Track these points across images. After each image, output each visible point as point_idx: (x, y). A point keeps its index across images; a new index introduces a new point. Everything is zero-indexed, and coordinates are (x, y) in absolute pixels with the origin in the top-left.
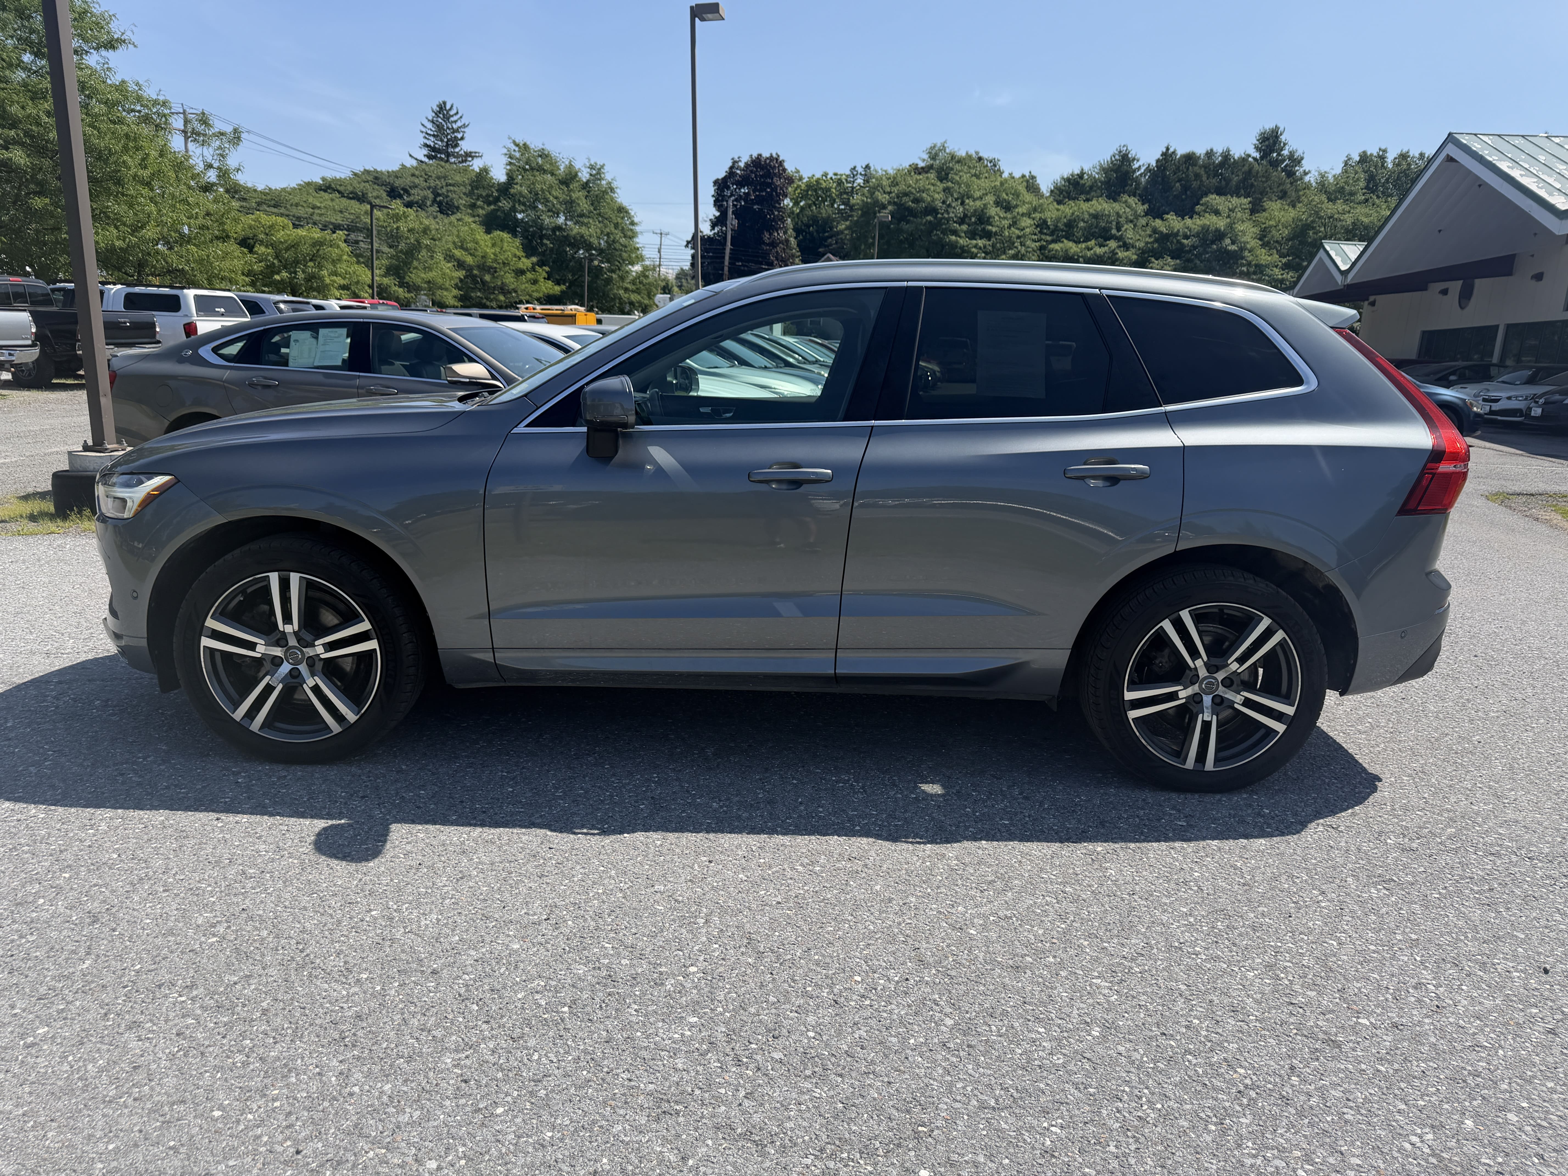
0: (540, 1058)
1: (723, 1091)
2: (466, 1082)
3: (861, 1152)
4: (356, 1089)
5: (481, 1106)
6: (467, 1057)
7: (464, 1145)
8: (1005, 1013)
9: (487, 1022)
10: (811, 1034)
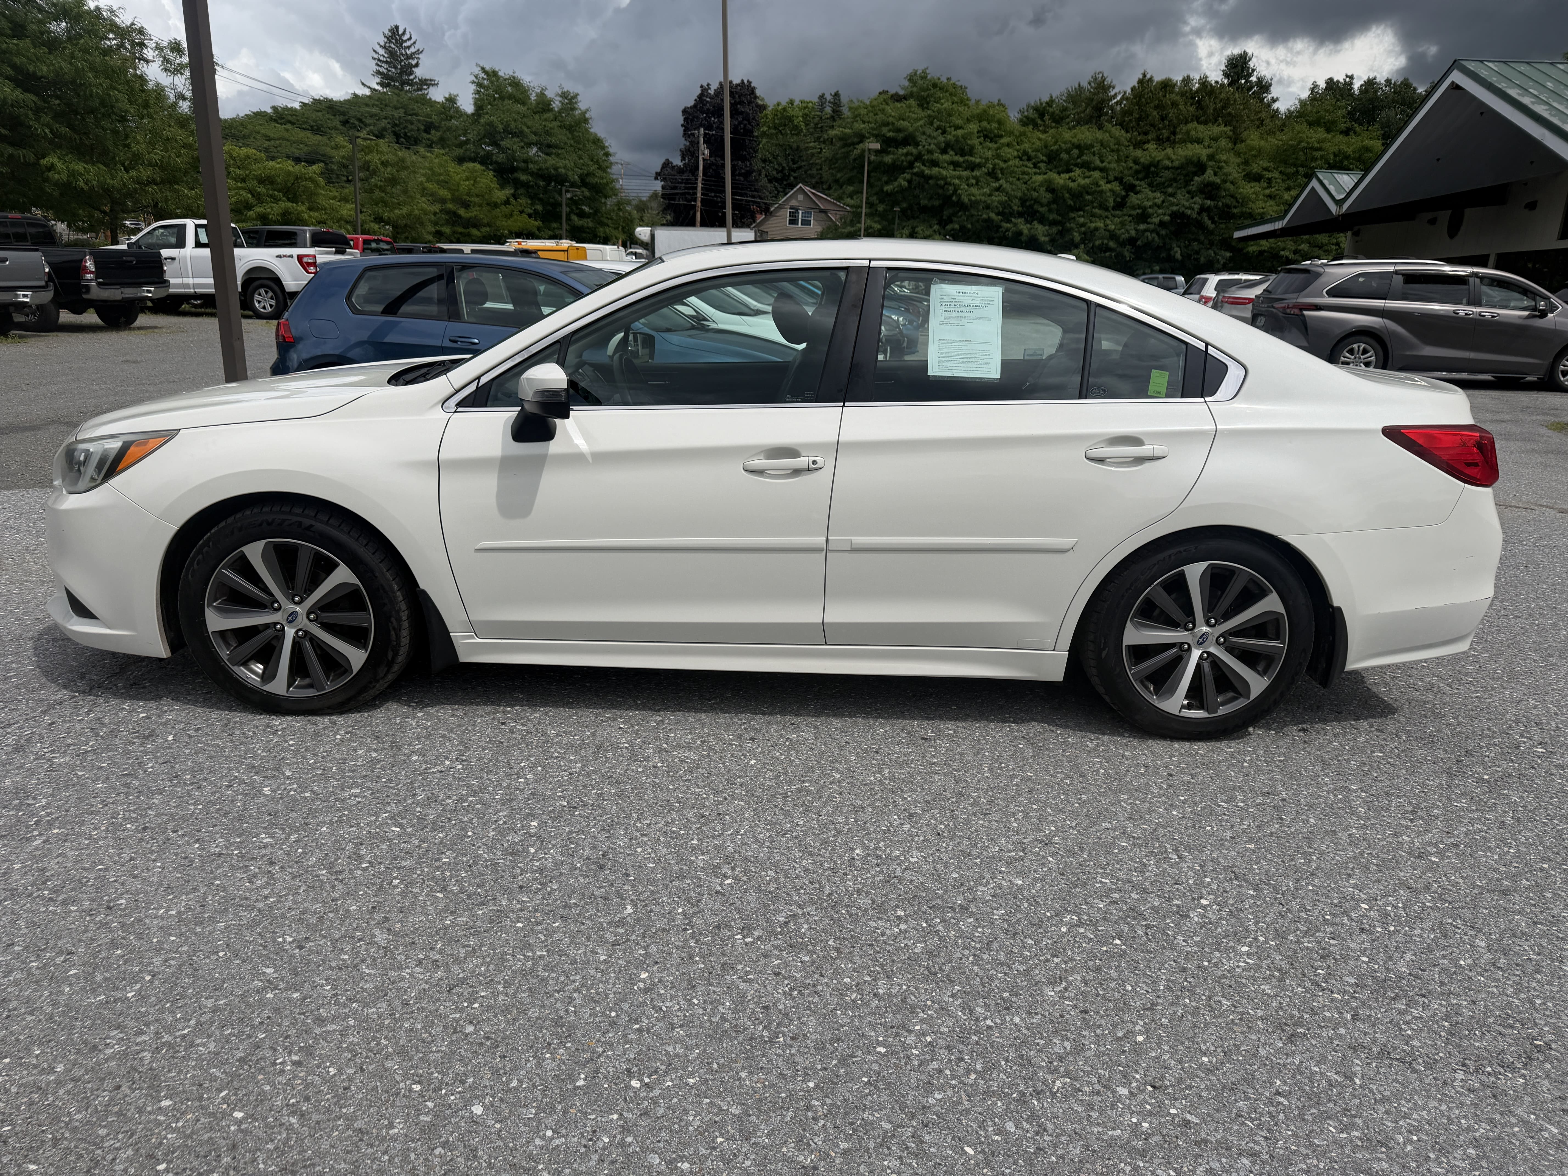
0: (1134, 989)
1: (1328, 1014)
2: (1086, 1012)
3: (1503, 1067)
4: (989, 1022)
5: (1120, 1034)
6: (1066, 989)
7: (1137, 1072)
9: (1056, 956)
10: (1365, 959)
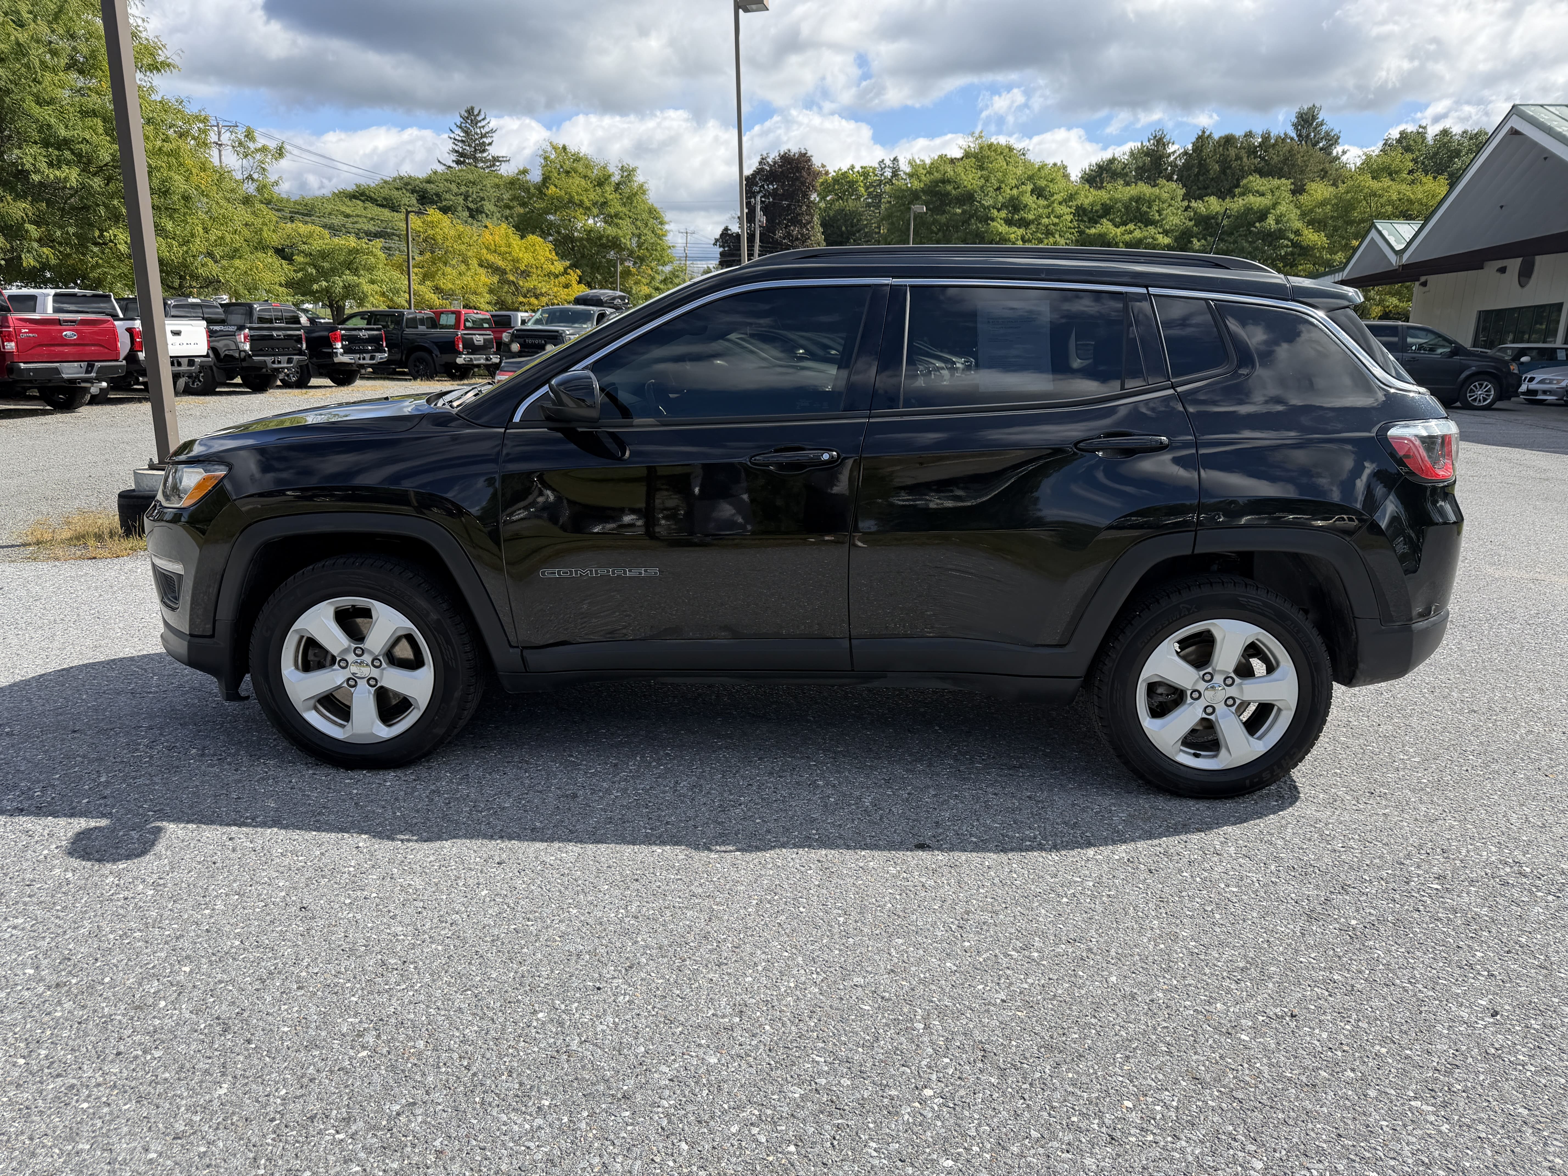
8: (1320, 1151)
